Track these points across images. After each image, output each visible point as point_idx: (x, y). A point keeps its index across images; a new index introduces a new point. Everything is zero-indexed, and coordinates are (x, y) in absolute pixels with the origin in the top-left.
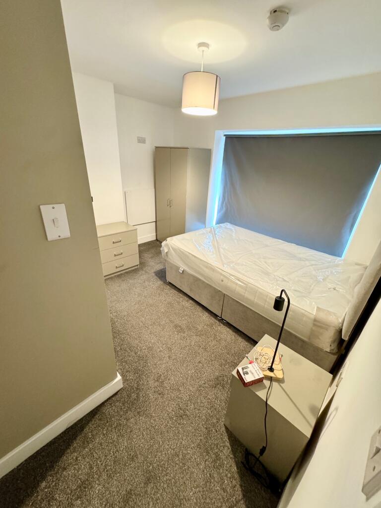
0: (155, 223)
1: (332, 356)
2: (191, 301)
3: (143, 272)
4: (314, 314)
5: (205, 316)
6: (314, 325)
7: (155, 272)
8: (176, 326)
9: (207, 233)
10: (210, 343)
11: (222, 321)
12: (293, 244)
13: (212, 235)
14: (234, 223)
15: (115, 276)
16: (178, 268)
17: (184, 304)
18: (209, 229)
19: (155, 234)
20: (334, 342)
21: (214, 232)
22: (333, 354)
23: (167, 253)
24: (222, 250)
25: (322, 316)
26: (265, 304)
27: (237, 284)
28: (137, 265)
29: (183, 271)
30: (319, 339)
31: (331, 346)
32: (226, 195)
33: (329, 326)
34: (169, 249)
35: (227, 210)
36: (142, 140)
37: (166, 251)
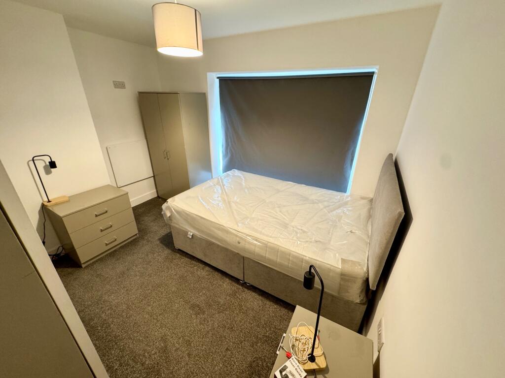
0: (153, 178)
1: (362, 306)
2: (207, 268)
3: (145, 242)
4: (340, 268)
5: (226, 284)
6: (342, 279)
7: (159, 239)
8: (193, 307)
9: (214, 185)
10: (236, 319)
11: (244, 285)
12: (303, 185)
13: (219, 187)
14: (241, 168)
15: (107, 255)
16: (186, 233)
17: (199, 273)
18: (216, 179)
19: (155, 190)
20: (362, 292)
21: (222, 182)
22: (364, 304)
23: (169, 217)
24: (233, 205)
25: (348, 269)
26: (289, 263)
27: (255, 245)
28: (136, 235)
29: (192, 236)
30: (348, 292)
31: (360, 296)
32: (229, 140)
33: (356, 278)
34: (171, 212)
35: (232, 155)
36: (119, 85)
37: (168, 214)
